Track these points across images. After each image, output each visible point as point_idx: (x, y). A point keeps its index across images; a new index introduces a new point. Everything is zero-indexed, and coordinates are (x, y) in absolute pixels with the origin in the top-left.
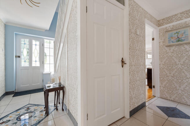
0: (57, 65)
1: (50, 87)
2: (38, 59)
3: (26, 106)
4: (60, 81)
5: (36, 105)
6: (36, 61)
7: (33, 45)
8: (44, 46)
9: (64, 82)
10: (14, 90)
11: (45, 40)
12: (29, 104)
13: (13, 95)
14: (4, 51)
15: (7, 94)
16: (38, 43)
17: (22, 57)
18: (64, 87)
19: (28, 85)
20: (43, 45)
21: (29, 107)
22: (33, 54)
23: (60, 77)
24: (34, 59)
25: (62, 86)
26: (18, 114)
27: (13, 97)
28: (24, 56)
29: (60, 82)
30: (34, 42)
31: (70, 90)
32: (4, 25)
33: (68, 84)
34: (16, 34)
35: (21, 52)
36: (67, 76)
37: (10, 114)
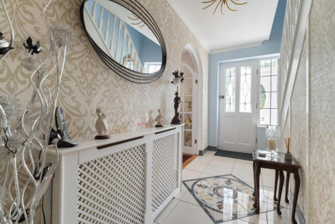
0: (285, 111)
1: (264, 156)
2: (248, 100)
3: (227, 177)
4: (288, 150)
5: (240, 181)
6: (245, 104)
7: (241, 76)
8: (260, 73)
9: (300, 154)
10: (216, 146)
11: (262, 63)
12: (231, 175)
13: (215, 152)
14: (207, 91)
15: (209, 148)
16: (249, 70)
17: (227, 97)
18: (300, 167)
19: (233, 143)
20: (258, 72)
21: (231, 180)
22: (241, 91)
23: (289, 139)
24: (242, 100)
25: (293, 163)
26: (216, 183)
27: (215, 155)
28: (228, 95)
29: (288, 152)
30: (243, 70)
31: (316, 181)
32: (207, 55)
33: (310, 163)
34: (220, 64)
35: (225, 90)
36: (307, 141)
37: (209, 178)
